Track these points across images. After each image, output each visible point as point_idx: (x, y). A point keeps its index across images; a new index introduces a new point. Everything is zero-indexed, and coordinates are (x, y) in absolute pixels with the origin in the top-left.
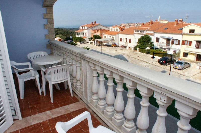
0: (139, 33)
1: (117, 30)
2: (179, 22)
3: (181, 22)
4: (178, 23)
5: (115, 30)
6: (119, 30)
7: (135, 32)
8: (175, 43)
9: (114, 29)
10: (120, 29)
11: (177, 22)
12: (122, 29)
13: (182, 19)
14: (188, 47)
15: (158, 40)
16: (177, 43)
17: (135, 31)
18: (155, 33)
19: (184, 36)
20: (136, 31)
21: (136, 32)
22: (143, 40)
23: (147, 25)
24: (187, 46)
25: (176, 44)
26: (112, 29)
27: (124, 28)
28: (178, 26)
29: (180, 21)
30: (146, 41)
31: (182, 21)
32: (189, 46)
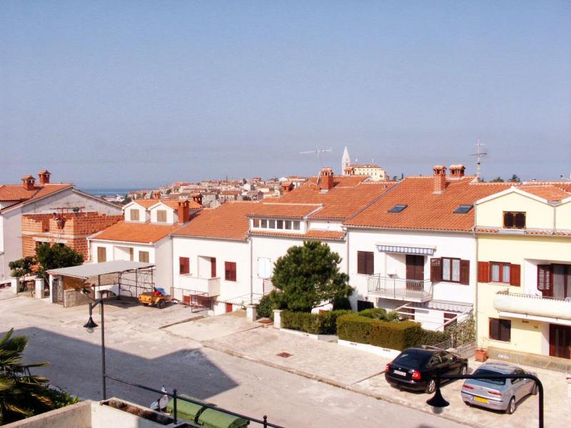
0: (276, 230)
1: (162, 215)
2: (449, 178)
3: (458, 179)
4: (446, 185)
5: (154, 219)
6: (171, 218)
7: (253, 228)
8: (446, 276)
9: (149, 212)
10: (176, 211)
11: (443, 176)
12: (187, 214)
13: (460, 166)
14: (507, 293)
15: (366, 262)
16: (456, 276)
17: (252, 221)
18: (349, 229)
19: (481, 241)
20: (260, 222)
21: (260, 229)
22: (299, 268)
23: (309, 193)
24: (503, 287)
25: (454, 279)
26: (135, 214)
27: (198, 206)
28: (450, 198)
29: (453, 171)
30: (314, 272)
31: (462, 171)
32: (513, 289)
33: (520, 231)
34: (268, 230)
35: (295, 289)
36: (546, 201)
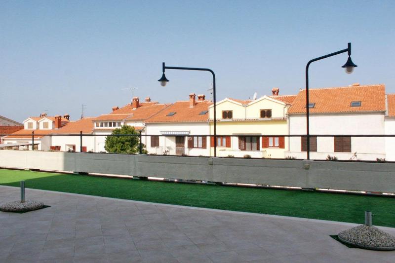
0: (108, 127)
1: (46, 125)
2: (197, 100)
3: (201, 101)
4: (195, 104)
5: (41, 127)
6: (50, 126)
7: (96, 128)
8: (195, 145)
9: (38, 123)
10: (54, 122)
11: (194, 99)
12: (60, 123)
13: (202, 95)
14: (225, 150)
15: (155, 140)
16: (200, 145)
17: (95, 124)
18: (147, 124)
20: (100, 124)
21: (100, 128)
23: (128, 109)
24: (224, 148)
25: (199, 147)
26: (30, 125)
27: (67, 120)
28: (197, 109)
29: (199, 98)
31: (204, 98)
32: (228, 149)
33: (230, 120)
34: (104, 128)
35: (116, 150)
36: (241, 104)
